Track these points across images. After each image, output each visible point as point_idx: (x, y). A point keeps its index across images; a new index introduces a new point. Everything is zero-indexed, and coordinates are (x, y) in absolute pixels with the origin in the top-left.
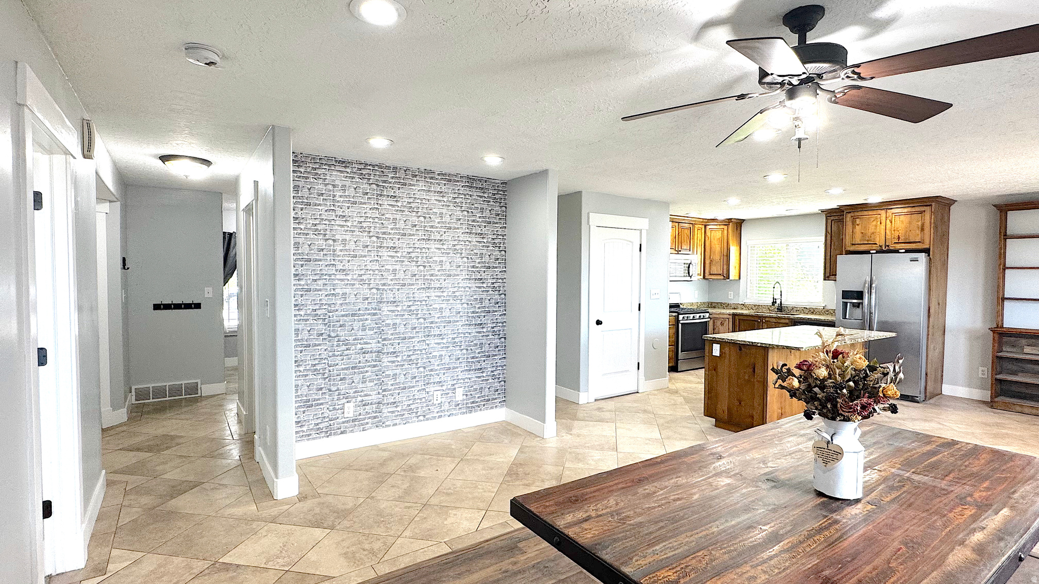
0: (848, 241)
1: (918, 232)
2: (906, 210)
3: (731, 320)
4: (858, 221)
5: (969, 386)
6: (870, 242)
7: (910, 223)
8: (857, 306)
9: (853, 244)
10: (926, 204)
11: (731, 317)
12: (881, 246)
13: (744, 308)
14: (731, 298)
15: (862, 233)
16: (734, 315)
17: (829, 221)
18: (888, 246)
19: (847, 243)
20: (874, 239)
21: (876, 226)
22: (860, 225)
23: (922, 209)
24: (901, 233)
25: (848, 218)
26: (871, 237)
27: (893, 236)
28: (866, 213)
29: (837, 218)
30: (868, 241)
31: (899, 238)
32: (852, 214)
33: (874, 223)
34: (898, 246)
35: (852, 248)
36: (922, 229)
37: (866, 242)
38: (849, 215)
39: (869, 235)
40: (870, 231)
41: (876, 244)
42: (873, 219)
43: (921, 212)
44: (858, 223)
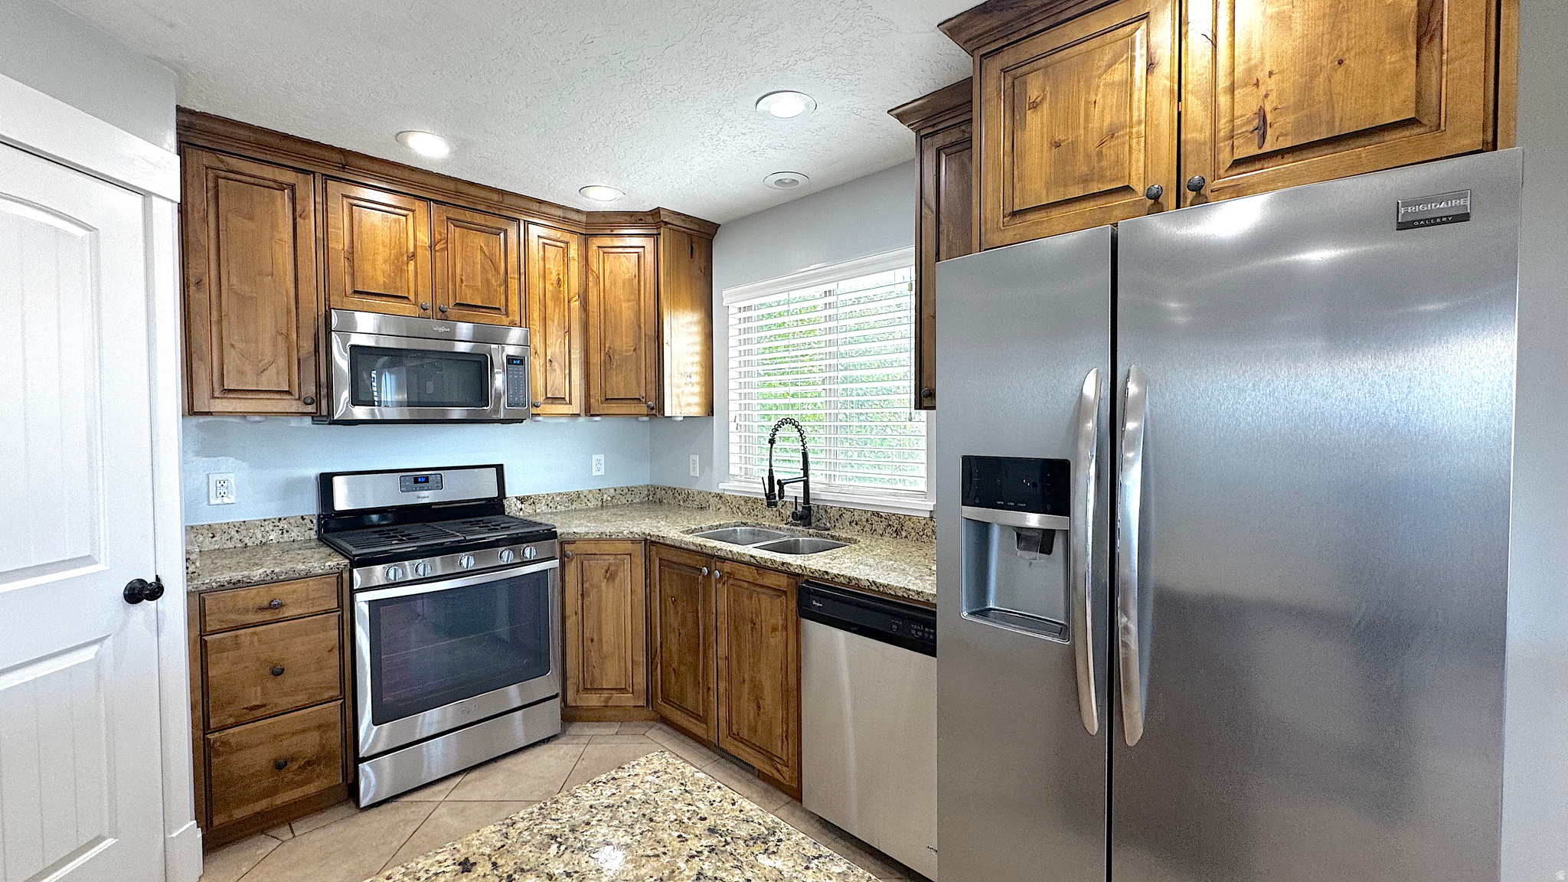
0: (991, 201)
6: (1095, 188)
8: (1044, 541)
9: (1014, 214)
12: (1154, 199)
13: (722, 508)
14: (695, 475)
15: (1058, 145)
16: (650, 544)
17: (931, 156)
18: (1194, 189)
19: (988, 213)
20: (1118, 162)
21: (1128, 89)
22: (1046, 106)
24: (1280, 90)
25: (991, 84)
26: (1100, 154)
27: (1223, 122)
28: (1073, 31)
31: (1264, 126)
33: (1118, 73)
34: (1256, 181)
35: (1012, 235)
37: (1077, 192)
38: (995, 69)
39: (1092, 148)
40: (1095, 124)
41: (1130, 189)
42: (1109, 56)
44: (1034, 93)
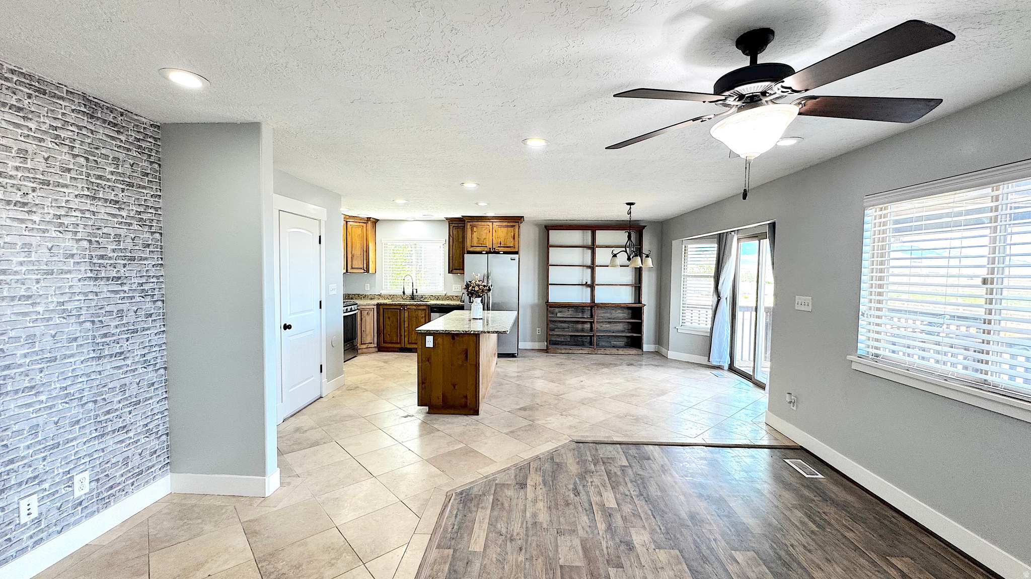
0: (468, 243)
1: (512, 240)
2: (504, 224)
3: (375, 310)
4: (475, 229)
5: (533, 340)
7: (507, 233)
9: (472, 246)
10: (515, 221)
11: (376, 306)
12: (490, 249)
13: (381, 298)
14: (368, 290)
15: (478, 238)
16: (378, 305)
17: (451, 227)
18: (494, 249)
19: (468, 245)
20: (486, 243)
21: (487, 233)
22: (476, 232)
23: (514, 224)
24: (502, 240)
25: (468, 226)
27: (497, 241)
28: (480, 223)
29: (456, 225)
30: (482, 244)
31: (501, 243)
32: (471, 223)
33: (485, 231)
34: (501, 249)
35: (471, 249)
36: (514, 238)
37: (480, 245)
38: (469, 224)
39: (482, 240)
40: (483, 237)
41: (487, 247)
42: (484, 228)
43: (513, 226)
44: (475, 230)
